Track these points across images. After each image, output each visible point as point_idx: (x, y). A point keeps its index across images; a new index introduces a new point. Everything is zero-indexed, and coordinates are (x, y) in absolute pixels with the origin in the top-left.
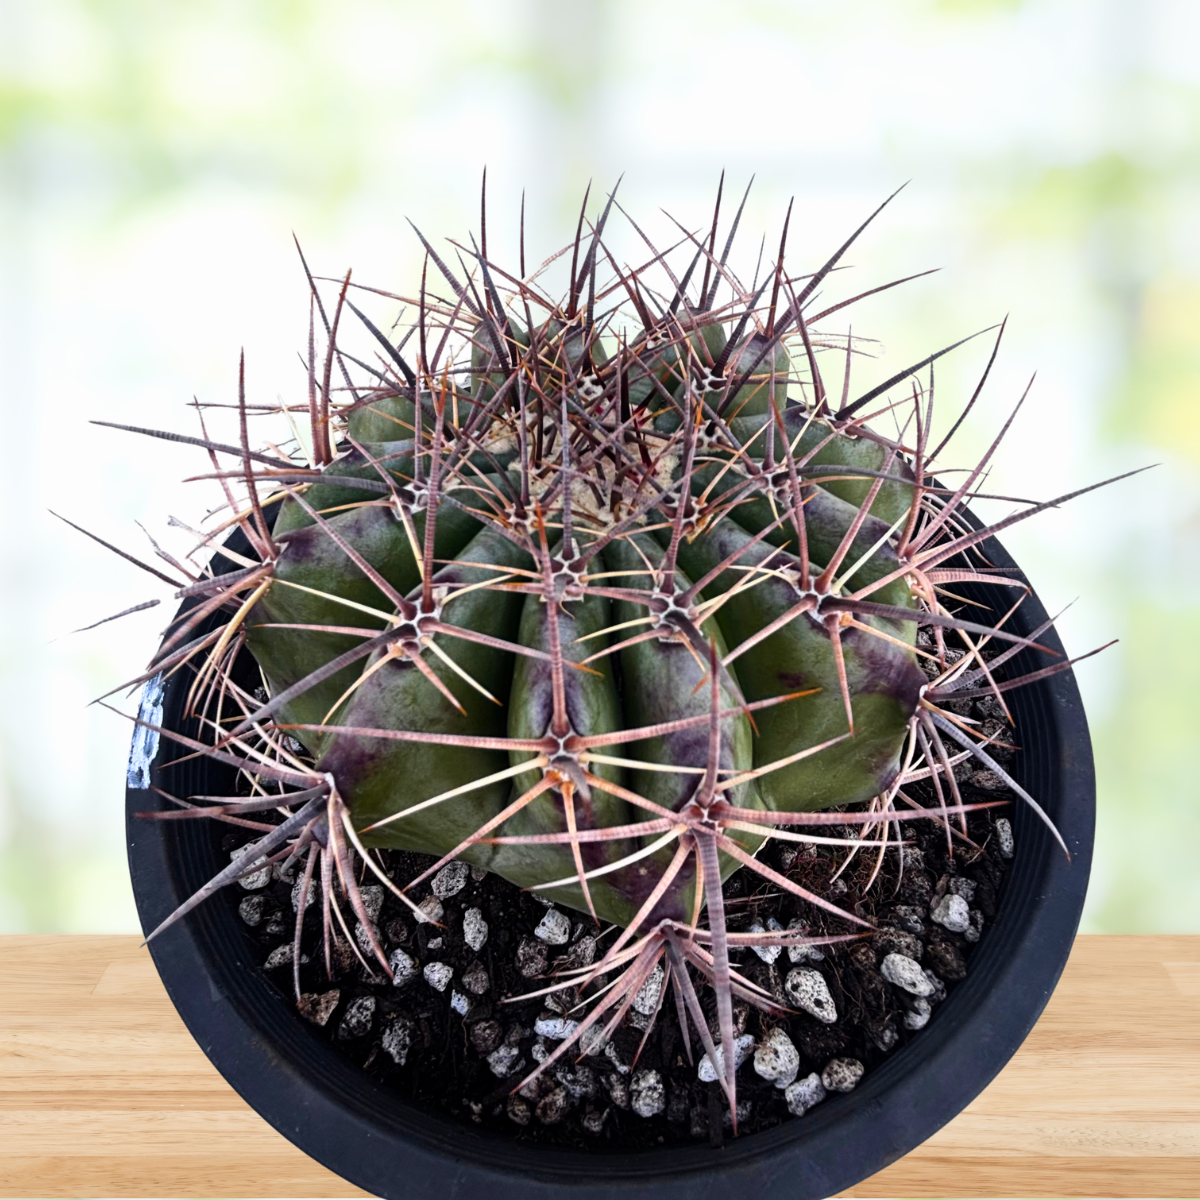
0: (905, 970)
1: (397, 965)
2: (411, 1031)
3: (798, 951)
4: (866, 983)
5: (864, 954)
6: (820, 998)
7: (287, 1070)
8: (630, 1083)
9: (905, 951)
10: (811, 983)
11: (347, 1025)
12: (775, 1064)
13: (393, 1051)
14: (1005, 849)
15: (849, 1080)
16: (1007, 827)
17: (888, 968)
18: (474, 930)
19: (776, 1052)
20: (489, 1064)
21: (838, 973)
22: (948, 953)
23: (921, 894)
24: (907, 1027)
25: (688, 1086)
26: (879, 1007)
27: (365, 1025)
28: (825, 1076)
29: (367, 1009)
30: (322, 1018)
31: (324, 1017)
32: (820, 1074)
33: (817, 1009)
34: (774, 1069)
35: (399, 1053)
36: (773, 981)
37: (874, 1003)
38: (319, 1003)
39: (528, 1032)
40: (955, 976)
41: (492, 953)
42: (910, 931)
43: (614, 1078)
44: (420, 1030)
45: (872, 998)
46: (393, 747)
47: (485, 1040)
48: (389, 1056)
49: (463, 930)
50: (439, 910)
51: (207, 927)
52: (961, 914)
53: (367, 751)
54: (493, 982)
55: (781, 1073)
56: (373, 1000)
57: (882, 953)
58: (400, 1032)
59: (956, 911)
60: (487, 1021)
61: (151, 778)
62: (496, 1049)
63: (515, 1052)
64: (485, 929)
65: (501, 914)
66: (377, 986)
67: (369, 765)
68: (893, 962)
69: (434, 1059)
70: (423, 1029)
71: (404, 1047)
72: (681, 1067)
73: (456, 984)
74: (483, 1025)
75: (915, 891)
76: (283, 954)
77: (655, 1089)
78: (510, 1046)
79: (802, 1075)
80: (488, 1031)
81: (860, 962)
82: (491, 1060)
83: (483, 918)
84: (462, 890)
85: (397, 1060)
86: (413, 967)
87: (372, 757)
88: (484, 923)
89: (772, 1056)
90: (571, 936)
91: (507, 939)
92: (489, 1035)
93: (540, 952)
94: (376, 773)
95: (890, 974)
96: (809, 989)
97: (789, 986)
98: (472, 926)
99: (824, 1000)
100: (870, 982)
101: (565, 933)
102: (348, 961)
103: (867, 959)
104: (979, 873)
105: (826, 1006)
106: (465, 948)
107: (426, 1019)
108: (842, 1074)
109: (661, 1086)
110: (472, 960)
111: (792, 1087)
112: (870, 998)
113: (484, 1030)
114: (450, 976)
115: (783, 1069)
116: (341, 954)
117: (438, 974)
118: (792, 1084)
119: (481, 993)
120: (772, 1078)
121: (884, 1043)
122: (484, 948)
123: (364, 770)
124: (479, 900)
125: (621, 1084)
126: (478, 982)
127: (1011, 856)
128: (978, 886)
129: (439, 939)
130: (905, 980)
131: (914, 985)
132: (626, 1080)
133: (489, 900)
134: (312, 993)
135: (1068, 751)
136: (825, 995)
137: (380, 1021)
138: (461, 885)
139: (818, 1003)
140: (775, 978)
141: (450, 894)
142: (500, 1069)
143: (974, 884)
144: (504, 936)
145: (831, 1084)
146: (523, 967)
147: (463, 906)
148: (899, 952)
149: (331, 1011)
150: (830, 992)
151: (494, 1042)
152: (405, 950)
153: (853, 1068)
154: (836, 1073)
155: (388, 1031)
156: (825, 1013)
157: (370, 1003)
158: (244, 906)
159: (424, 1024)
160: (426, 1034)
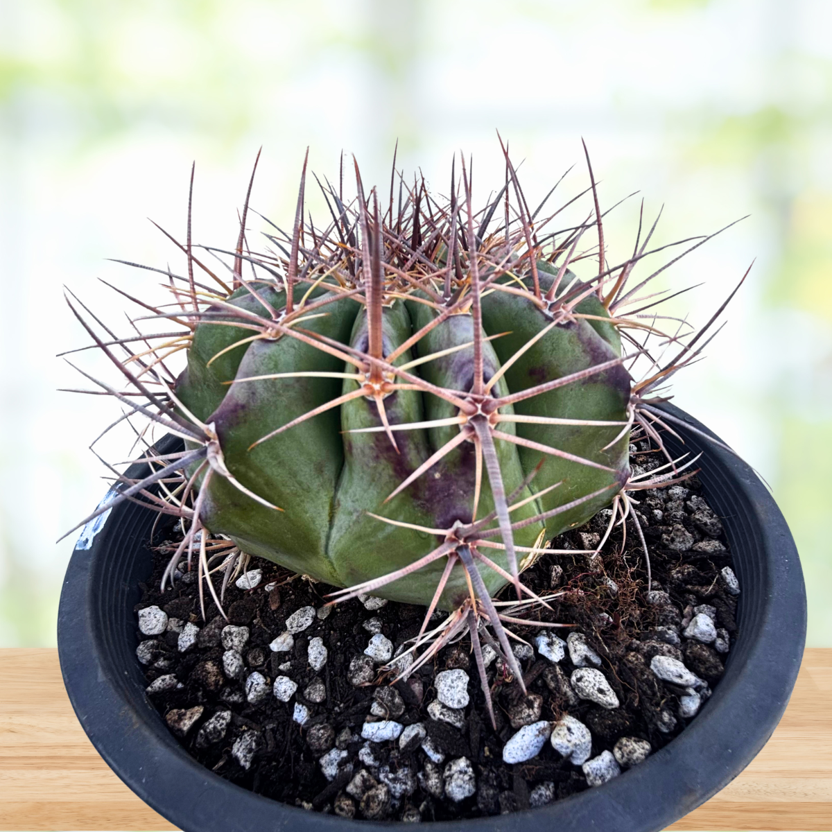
0: (670, 666)
1: (252, 683)
2: (257, 737)
3: (578, 653)
4: (639, 675)
5: (633, 656)
6: (601, 687)
7: (146, 732)
8: (443, 772)
9: (668, 654)
10: (593, 676)
11: (205, 731)
12: (569, 738)
13: (240, 755)
14: (733, 586)
15: (638, 751)
16: (729, 570)
17: (656, 667)
18: (317, 653)
19: (569, 729)
20: (321, 766)
21: (615, 668)
22: (704, 650)
23: (673, 618)
24: (682, 715)
25: (495, 770)
26: (654, 694)
27: (220, 732)
28: (616, 750)
29: (224, 719)
30: (185, 724)
31: (186, 724)
32: (611, 751)
33: (600, 695)
34: (569, 741)
35: (245, 756)
36: (560, 676)
37: (649, 692)
38: (185, 714)
39: (356, 738)
40: (714, 672)
41: (330, 671)
42: (669, 641)
43: (429, 767)
44: (265, 739)
45: (646, 687)
46: (259, 401)
47: (319, 738)
48: (237, 759)
49: (307, 653)
50: (290, 641)
51: (107, 640)
52: (708, 625)
53: (240, 402)
54: (328, 693)
55: (576, 745)
56: (229, 712)
57: (649, 657)
58: (248, 738)
59: (703, 624)
60: (321, 723)
61: (93, 544)
62: (328, 751)
63: (344, 754)
64: (325, 652)
65: (339, 644)
66: (234, 703)
67: (241, 413)
68: (659, 661)
69: (274, 764)
70: (268, 738)
71: (250, 751)
72: (488, 757)
73: (298, 697)
74: (318, 726)
75: (666, 616)
76: (163, 680)
77: (466, 773)
78: (340, 749)
79: (595, 753)
80: (322, 731)
81: (632, 663)
82: (323, 761)
83: (324, 644)
84: (309, 627)
85: (242, 763)
86: (266, 684)
87: (243, 407)
88: (324, 648)
89: (566, 731)
90: (393, 654)
91: (342, 661)
92: (323, 734)
93: (367, 663)
94: (245, 422)
95: (658, 671)
96: (591, 680)
97: (574, 678)
98: (315, 649)
99: (605, 689)
100: (643, 674)
101: (388, 651)
102: (214, 679)
103: (637, 659)
104: (716, 600)
105: (608, 693)
106: (308, 668)
107: (272, 730)
108: (631, 747)
109: (471, 769)
110: (313, 677)
111: (589, 763)
112: (645, 687)
113: (319, 730)
114: (295, 689)
115: (578, 742)
116: (209, 673)
117: (285, 687)
118: (587, 760)
119: (318, 700)
120: (569, 751)
121: (664, 723)
122: (323, 669)
123: (237, 417)
124: (322, 633)
125: (436, 772)
126: (317, 693)
127: (738, 591)
128: (717, 610)
129: (289, 663)
130: (672, 672)
131: (681, 676)
132: (440, 768)
133: (329, 633)
134: (180, 708)
135: (760, 508)
136: (605, 685)
137: (233, 732)
138: (309, 622)
139: (601, 691)
140: (562, 675)
141: (300, 630)
142: (330, 771)
143: (713, 609)
144: (340, 658)
145: (623, 756)
146: (353, 677)
147: (309, 638)
148: (663, 654)
149: (193, 720)
150: (610, 684)
151: (326, 741)
152: (261, 672)
153: (641, 743)
154: (626, 745)
155: (238, 740)
156: (608, 698)
157: (227, 715)
158: (141, 647)
159: (269, 735)
160: (269, 742)
